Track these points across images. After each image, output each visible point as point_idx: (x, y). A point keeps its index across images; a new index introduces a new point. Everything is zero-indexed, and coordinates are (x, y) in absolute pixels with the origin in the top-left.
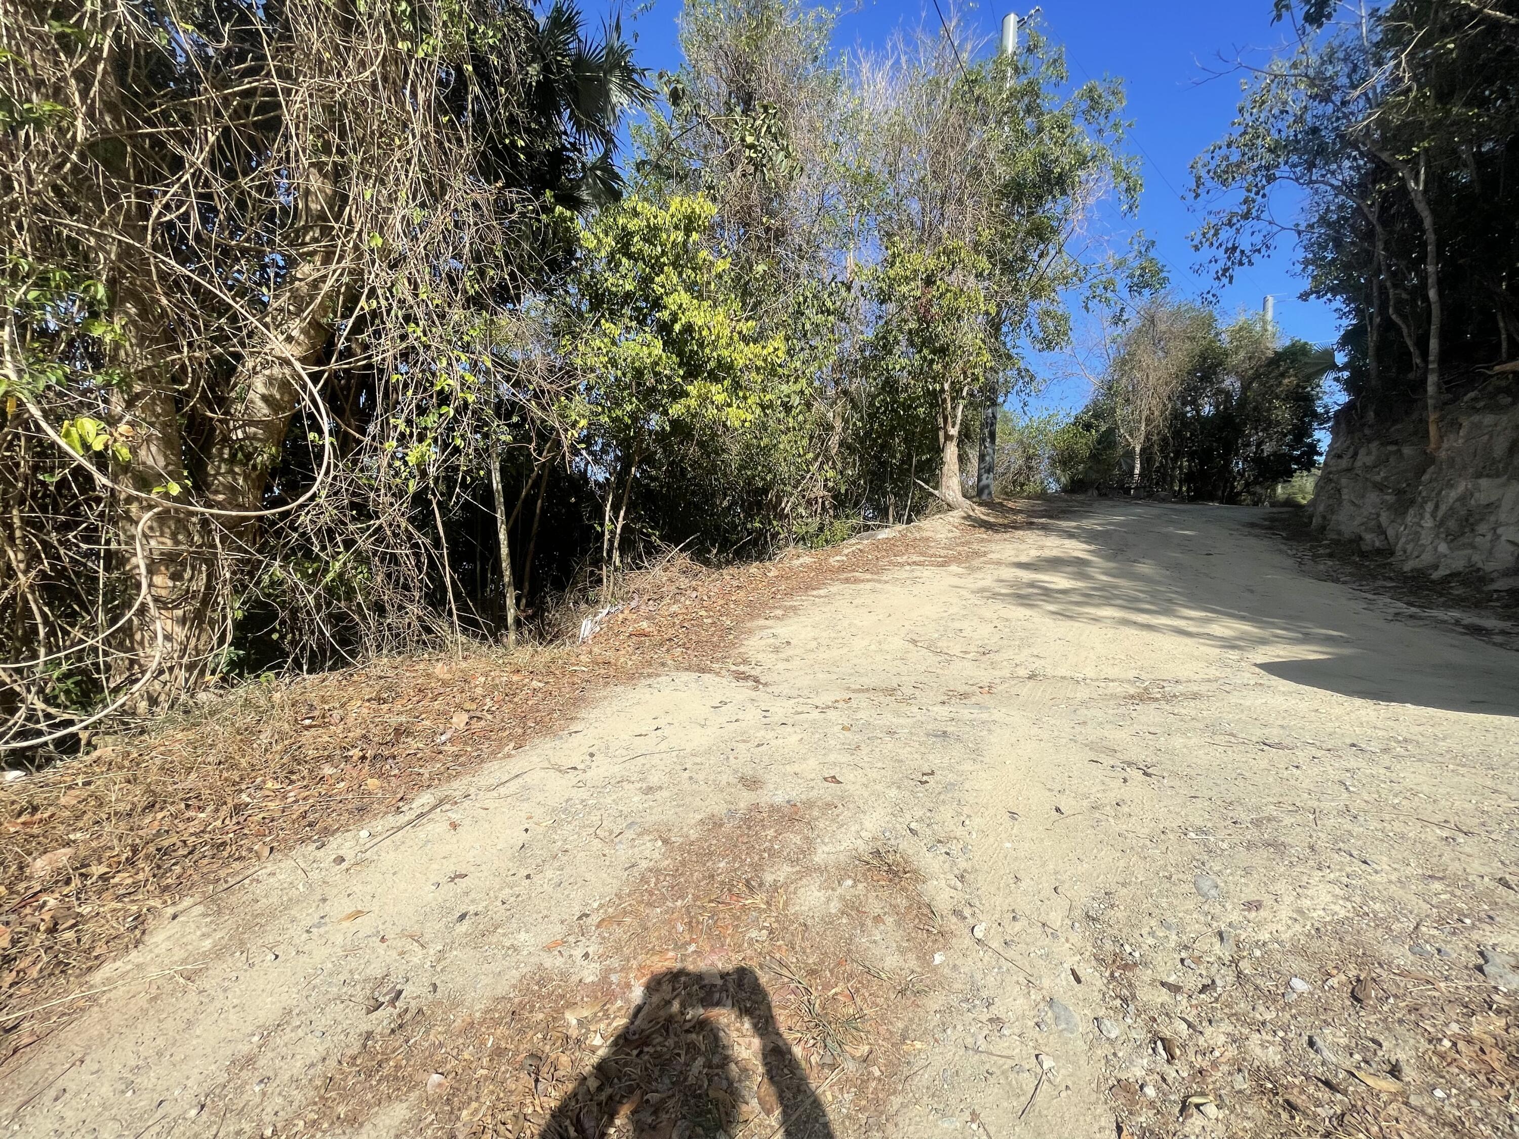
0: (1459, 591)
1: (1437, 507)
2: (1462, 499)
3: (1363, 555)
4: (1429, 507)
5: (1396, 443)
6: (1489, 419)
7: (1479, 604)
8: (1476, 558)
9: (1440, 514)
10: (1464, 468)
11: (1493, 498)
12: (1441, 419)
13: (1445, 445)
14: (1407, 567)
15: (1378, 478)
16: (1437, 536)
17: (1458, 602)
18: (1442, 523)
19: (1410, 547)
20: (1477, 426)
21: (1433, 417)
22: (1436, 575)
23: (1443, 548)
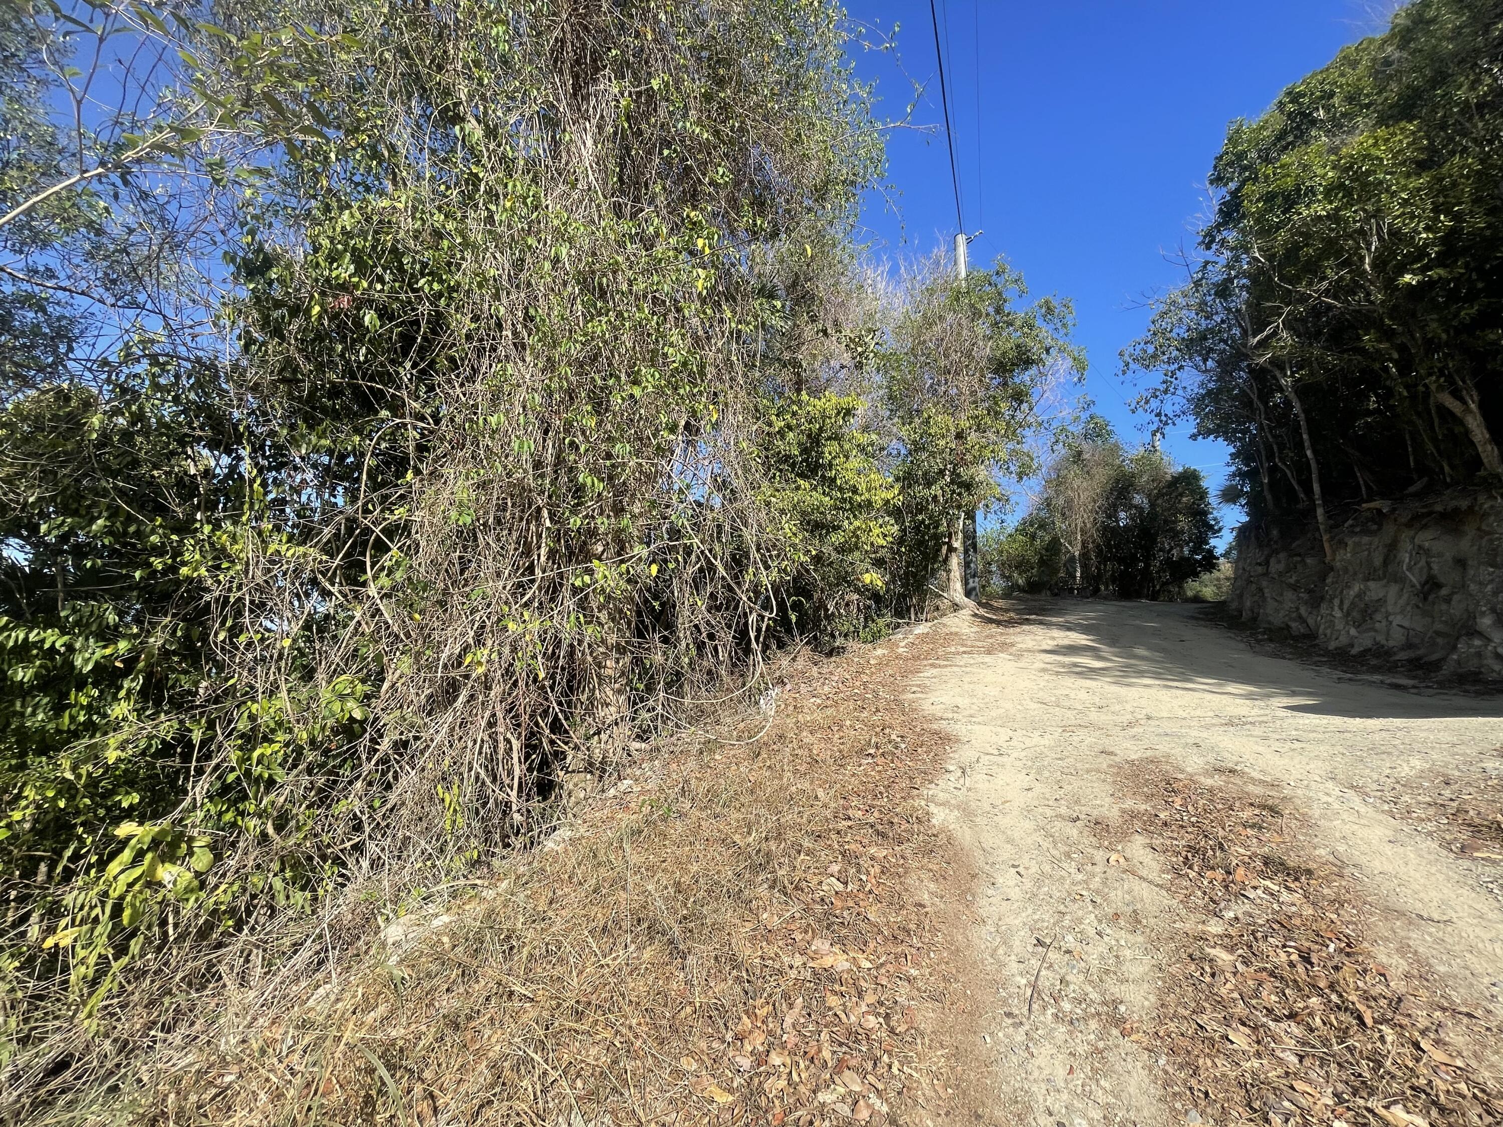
0: (1374, 662)
1: (1342, 602)
2: (1359, 595)
3: (1294, 638)
4: (1336, 602)
5: (1299, 555)
6: (1366, 539)
7: (1392, 669)
8: (1381, 638)
9: (1345, 607)
10: (1355, 574)
11: (1381, 595)
12: (1332, 539)
13: (1338, 558)
14: (1332, 645)
15: (1292, 581)
16: (1347, 623)
17: (1376, 669)
18: (1348, 614)
19: (1328, 632)
20: (1357, 545)
21: (1325, 538)
22: (1354, 651)
23: (1353, 632)
